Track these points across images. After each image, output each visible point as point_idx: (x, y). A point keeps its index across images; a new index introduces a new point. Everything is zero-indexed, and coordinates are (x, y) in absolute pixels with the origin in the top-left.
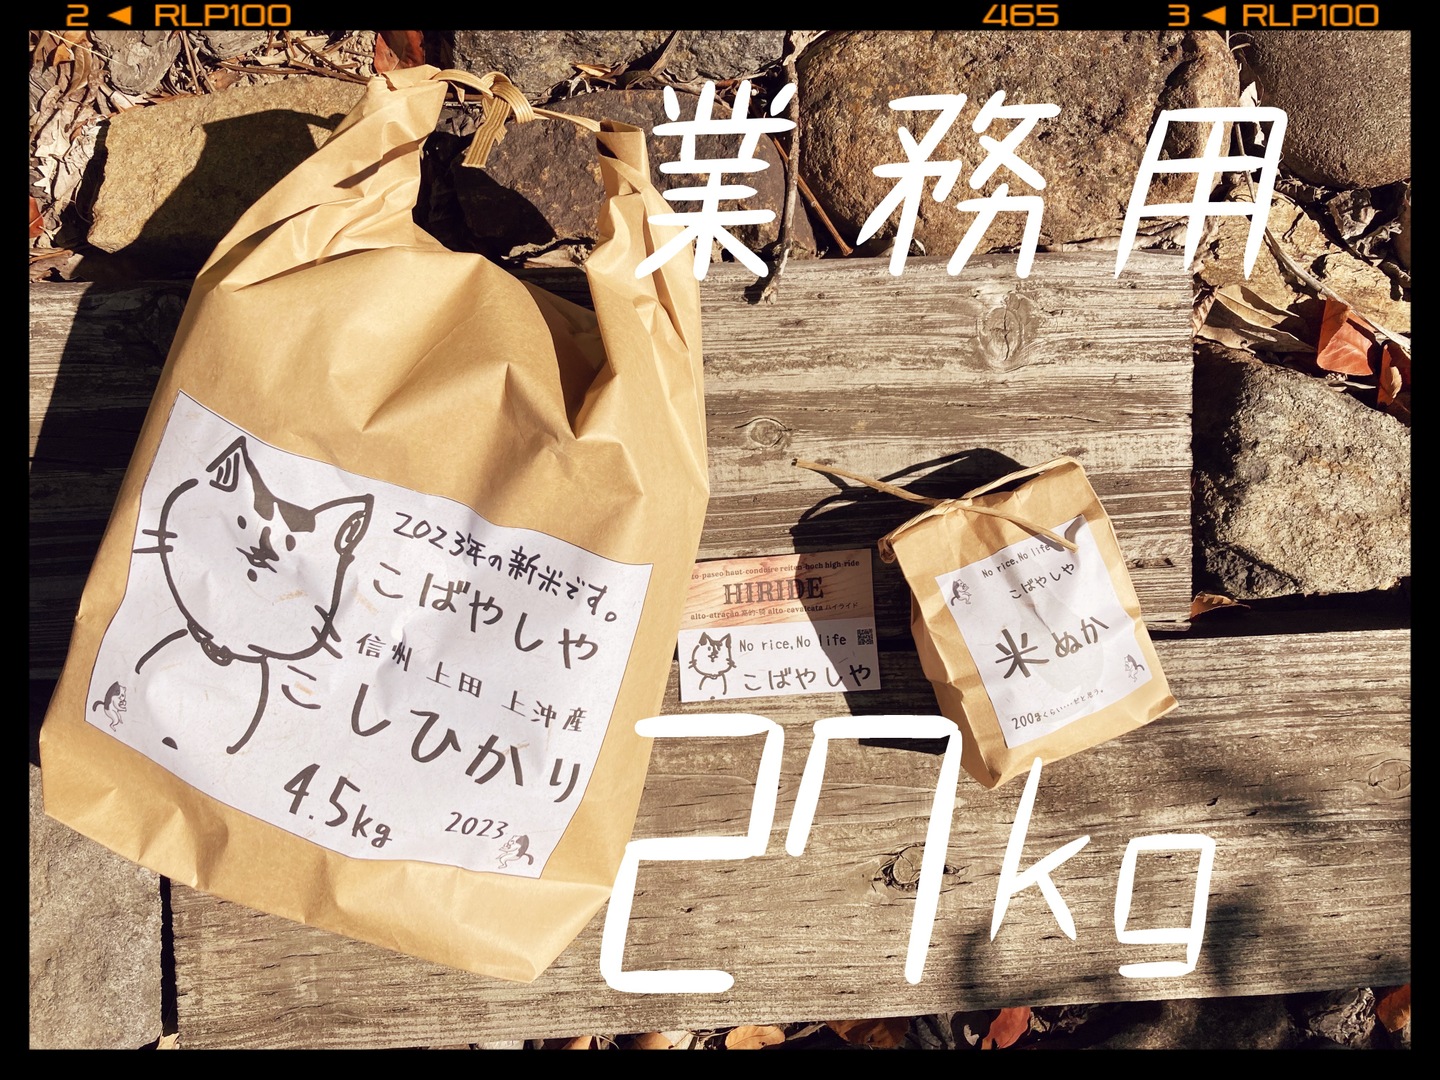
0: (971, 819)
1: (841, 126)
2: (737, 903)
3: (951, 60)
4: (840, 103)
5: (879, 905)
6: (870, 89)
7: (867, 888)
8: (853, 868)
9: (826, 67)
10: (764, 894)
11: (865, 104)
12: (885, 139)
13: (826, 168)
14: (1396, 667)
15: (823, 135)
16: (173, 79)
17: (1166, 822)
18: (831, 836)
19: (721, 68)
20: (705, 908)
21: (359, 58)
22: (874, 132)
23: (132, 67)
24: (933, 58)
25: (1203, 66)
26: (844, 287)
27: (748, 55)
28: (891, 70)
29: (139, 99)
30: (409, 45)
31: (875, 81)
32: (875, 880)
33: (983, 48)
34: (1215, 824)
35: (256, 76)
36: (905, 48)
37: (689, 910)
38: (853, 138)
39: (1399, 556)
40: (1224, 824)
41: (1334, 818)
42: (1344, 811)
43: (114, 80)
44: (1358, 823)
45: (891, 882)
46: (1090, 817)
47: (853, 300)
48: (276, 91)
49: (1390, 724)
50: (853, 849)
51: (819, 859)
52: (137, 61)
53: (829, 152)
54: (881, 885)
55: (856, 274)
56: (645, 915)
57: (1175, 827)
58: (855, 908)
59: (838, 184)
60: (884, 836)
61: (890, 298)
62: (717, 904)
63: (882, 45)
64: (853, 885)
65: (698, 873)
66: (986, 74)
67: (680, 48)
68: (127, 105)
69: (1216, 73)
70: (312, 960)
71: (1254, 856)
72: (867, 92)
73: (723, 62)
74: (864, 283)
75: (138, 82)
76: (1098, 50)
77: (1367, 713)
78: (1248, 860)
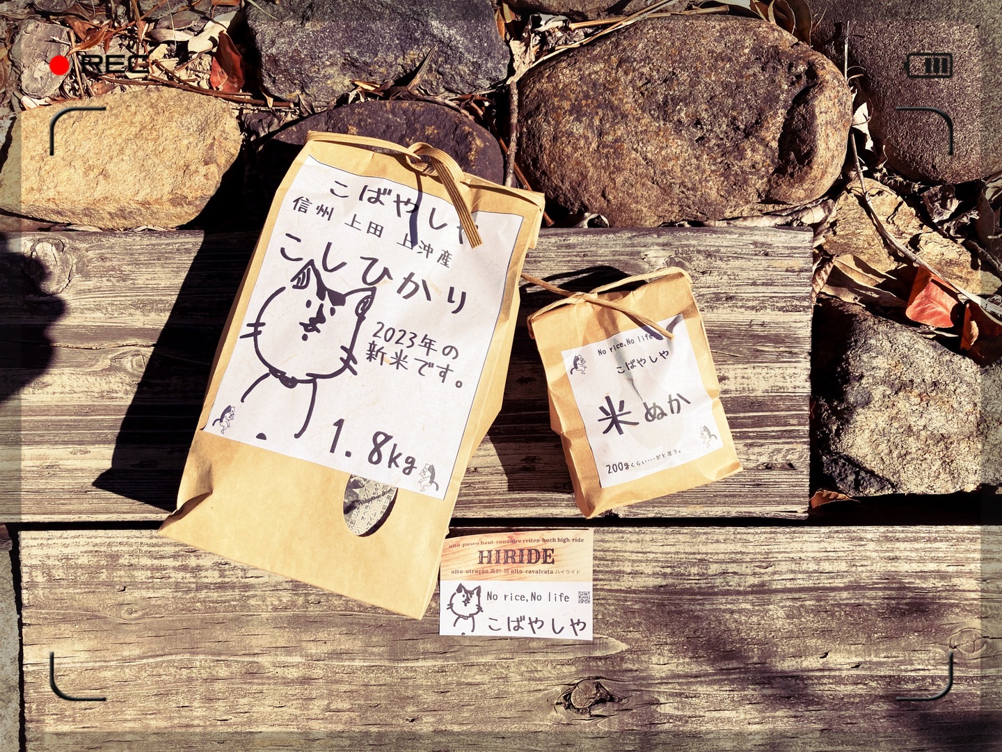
0: (633, 660)
1: (547, 129)
2: (449, 717)
3: (631, 82)
4: (546, 112)
5: (559, 723)
6: (569, 103)
7: (551, 710)
8: (540, 695)
9: (538, 86)
10: (471, 711)
11: (564, 113)
12: (578, 140)
13: (535, 160)
14: (972, 555)
15: (534, 136)
16: (67, 88)
17: (786, 669)
18: (523, 669)
19: (461, 86)
20: (425, 720)
21: (200, 75)
22: (570, 134)
23: (36, 79)
24: (617, 80)
25: (821, 90)
26: (544, 249)
27: (480, 76)
28: (585, 89)
29: (42, 102)
30: (234, 65)
31: (573, 96)
32: (557, 704)
33: (655, 73)
34: (826, 673)
35: (126, 86)
36: (596, 72)
37: (413, 721)
38: (555, 139)
39: (975, 468)
40: (833, 673)
41: (922, 673)
42: (930, 667)
43: (23, 88)
44: (940, 677)
45: (569, 706)
46: (726, 662)
47: (550, 259)
48: (137, 97)
49: (966, 600)
50: (540, 680)
51: (514, 686)
52: (41, 75)
53: (537, 149)
54: (561, 708)
55: (553, 240)
56: (378, 722)
57: (795, 674)
58: (540, 725)
59: (544, 173)
60: (565, 670)
61: (579, 259)
62: (434, 716)
63: (580, 70)
64: (540, 707)
65: (421, 692)
66: (657, 93)
67: (430, 70)
68: (32, 105)
69: (832, 95)
70: (125, 745)
71: (857, 700)
72: (566, 105)
73: (462, 81)
74: (559, 247)
75: (40, 90)
76: (742, 77)
77: (949, 591)
78: (853, 703)
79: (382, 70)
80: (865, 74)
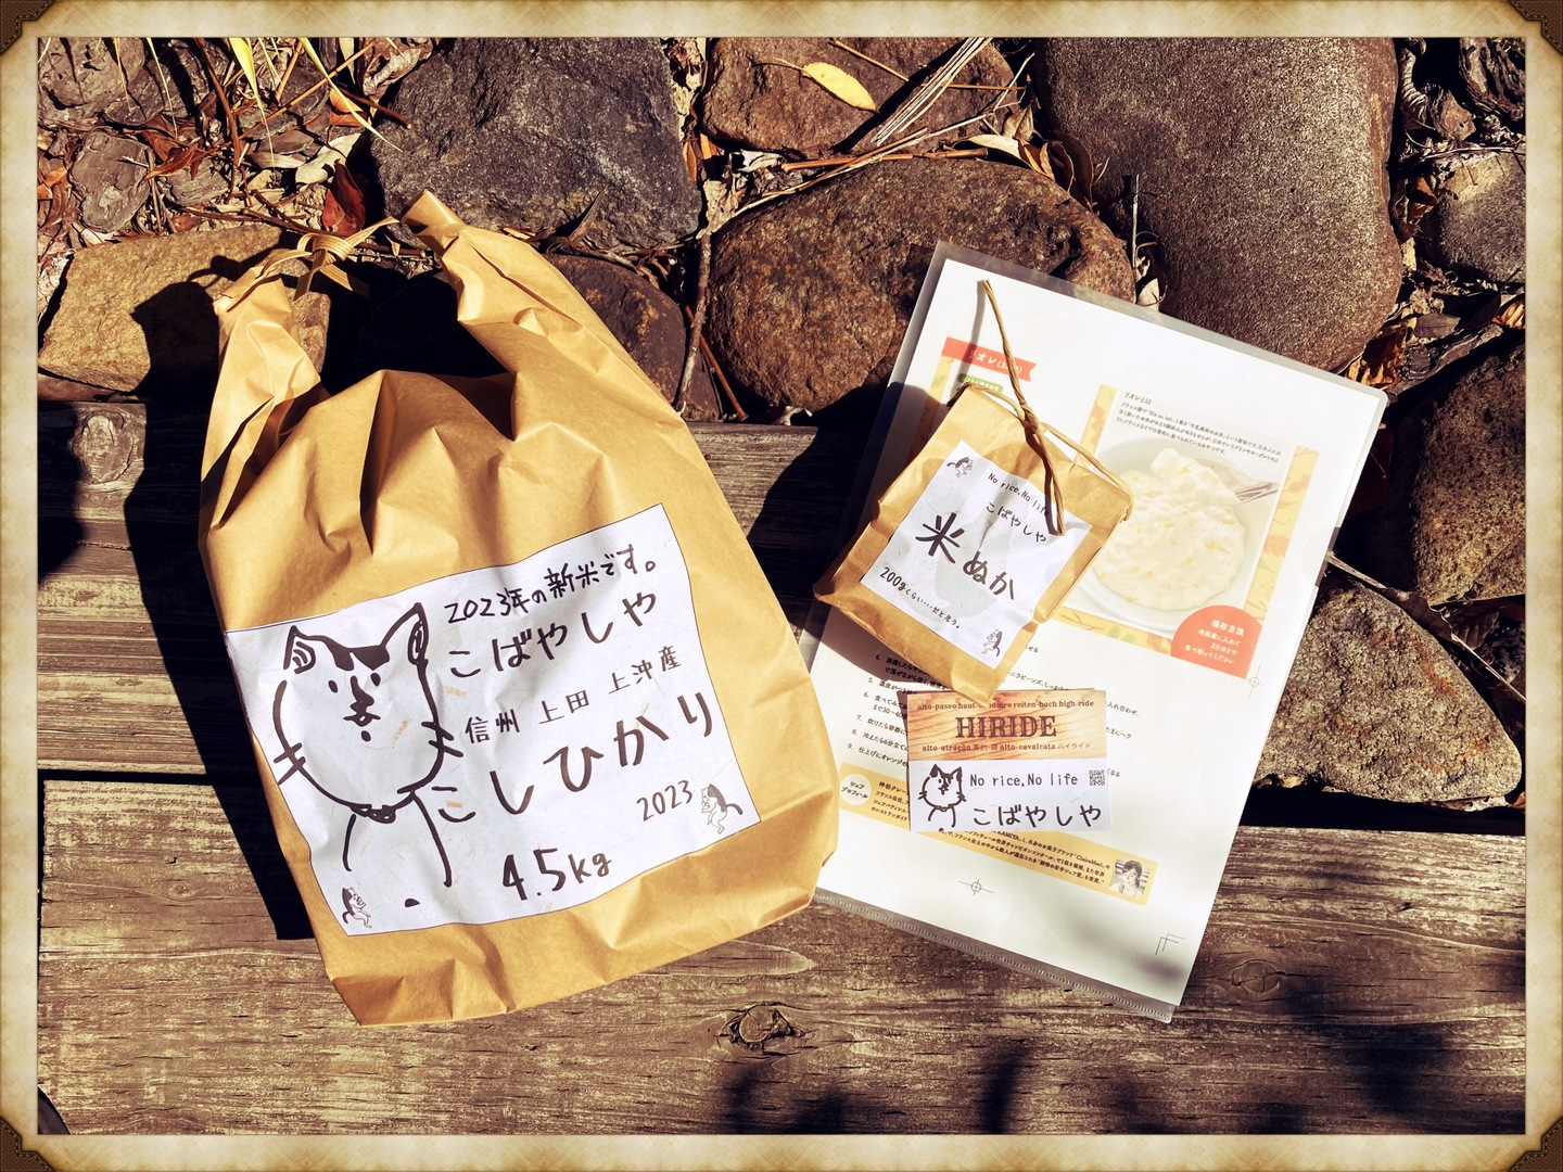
0: (821, 982)
1: (741, 299)
2: (581, 1046)
3: (849, 244)
4: (741, 278)
5: (722, 1061)
6: (770, 267)
7: (713, 1043)
8: (699, 1022)
9: (734, 243)
10: (610, 1039)
11: (763, 280)
12: (778, 314)
13: (726, 337)
14: (1264, 865)
15: (725, 306)
16: (141, 220)
17: (1020, 1004)
18: (679, 987)
19: (638, 238)
20: (549, 1048)
21: (311, 210)
22: (768, 307)
23: (102, 208)
24: (831, 240)
25: (1084, 265)
26: (730, 450)
27: (662, 228)
28: (791, 250)
29: (109, 237)
30: (352, 202)
31: (775, 259)
32: (722, 1035)
33: (879, 234)
34: (1071, 1011)
35: (217, 222)
36: (807, 230)
37: (534, 1048)
38: (750, 311)
39: (1272, 752)
40: (1080, 1012)
41: (1194, 1016)
42: (1205, 1009)
43: (85, 219)
44: (1218, 1022)
45: (736, 1040)
46: (943, 991)
47: (736, 463)
48: (228, 236)
49: (1256, 923)
50: (700, 1002)
51: (667, 1009)
52: (108, 203)
53: (729, 323)
54: (727, 1041)
55: (741, 439)
56: (490, 1048)
57: (1030, 1010)
58: (698, 1062)
59: (736, 353)
60: (733, 991)
61: (773, 464)
62: (562, 1044)
63: (787, 226)
64: (699, 1038)
65: (546, 1011)
66: (879, 259)
67: (599, 217)
68: (96, 241)
69: (1100, 271)
70: (164, 1064)
71: (1110, 1047)
72: (766, 270)
73: (640, 233)
74: (749, 448)
75: (106, 222)
76: (987, 242)
77: (1232, 910)
78: (1103, 1051)
79: (537, 215)
80: (1159, 243)
